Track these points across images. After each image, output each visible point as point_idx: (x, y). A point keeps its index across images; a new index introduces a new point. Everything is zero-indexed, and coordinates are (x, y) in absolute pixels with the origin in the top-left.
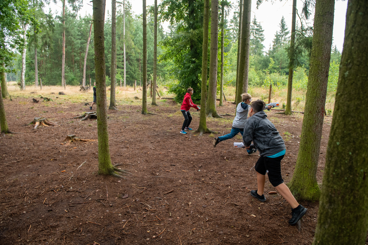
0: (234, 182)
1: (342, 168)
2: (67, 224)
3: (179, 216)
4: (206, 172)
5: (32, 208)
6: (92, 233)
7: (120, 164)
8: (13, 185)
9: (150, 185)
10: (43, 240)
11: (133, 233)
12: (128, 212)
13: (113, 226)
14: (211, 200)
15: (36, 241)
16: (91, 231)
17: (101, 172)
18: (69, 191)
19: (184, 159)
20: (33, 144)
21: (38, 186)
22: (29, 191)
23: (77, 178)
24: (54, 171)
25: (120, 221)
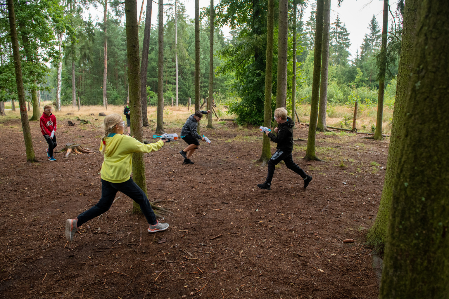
0: (300, 226)
1: (412, 220)
2: (88, 274)
3: (226, 268)
4: (266, 213)
5: (51, 253)
6: (117, 286)
7: (160, 201)
8: (33, 224)
9: (194, 227)
10: (58, 293)
11: (167, 287)
12: (163, 261)
13: (143, 278)
14: (268, 248)
15: (49, 294)
16: (116, 283)
17: (135, 210)
18: (96, 233)
19: (240, 195)
20: (62, 175)
21: (60, 226)
22: (50, 231)
23: (108, 217)
24: (81, 208)
25: (152, 272)
